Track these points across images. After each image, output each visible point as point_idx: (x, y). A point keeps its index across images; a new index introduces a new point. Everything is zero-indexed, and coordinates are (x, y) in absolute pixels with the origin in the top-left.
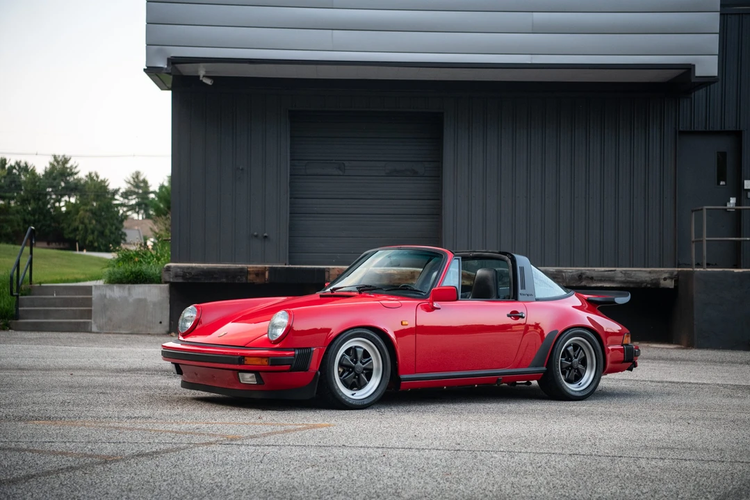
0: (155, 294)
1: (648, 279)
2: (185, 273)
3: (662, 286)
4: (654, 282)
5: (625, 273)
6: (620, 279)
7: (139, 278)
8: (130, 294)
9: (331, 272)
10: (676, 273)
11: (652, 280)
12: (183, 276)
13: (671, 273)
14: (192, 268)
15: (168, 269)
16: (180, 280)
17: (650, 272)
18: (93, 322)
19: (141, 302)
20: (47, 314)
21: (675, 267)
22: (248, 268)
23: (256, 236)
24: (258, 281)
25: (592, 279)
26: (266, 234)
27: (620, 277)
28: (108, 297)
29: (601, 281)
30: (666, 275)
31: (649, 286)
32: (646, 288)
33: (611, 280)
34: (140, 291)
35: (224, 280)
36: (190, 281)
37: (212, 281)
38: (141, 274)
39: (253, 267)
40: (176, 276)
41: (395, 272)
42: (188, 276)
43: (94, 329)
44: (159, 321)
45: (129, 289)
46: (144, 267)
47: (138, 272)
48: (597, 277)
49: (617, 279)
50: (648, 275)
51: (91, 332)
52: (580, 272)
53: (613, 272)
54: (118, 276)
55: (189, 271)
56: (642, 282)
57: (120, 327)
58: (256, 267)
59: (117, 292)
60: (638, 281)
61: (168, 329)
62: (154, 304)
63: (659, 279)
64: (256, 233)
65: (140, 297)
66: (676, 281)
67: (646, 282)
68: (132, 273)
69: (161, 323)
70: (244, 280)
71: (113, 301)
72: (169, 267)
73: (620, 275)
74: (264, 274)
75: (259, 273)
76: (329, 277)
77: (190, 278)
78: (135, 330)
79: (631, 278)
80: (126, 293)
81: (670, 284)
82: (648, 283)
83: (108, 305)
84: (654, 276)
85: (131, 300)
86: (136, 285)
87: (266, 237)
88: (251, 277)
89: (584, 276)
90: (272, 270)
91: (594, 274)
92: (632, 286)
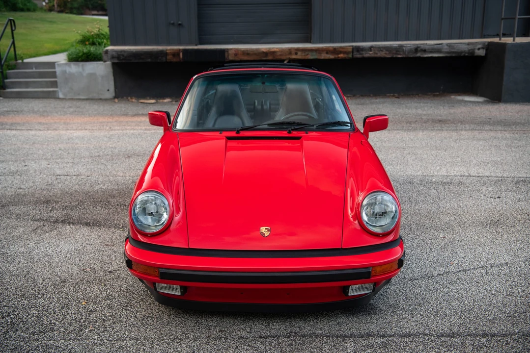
0: (101, 70)
1: (466, 50)
2: (119, 55)
3: (476, 54)
4: (471, 51)
5: (449, 45)
6: (446, 50)
7: (89, 58)
8: (83, 70)
9: (230, 52)
10: (486, 44)
11: (469, 50)
12: (118, 58)
13: (484, 43)
14: (124, 51)
15: (107, 52)
16: (116, 61)
17: (468, 44)
18: (59, 91)
19: (92, 76)
20: (27, 85)
21: (481, 37)
22: (167, 50)
23: (173, 24)
24: (175, 60)
25: (425, 51)
26: (180, 22)
27: (446, 49)
28: (68, 72)
29: (431, 52)
30: (480, 46)
31: (467, 55)
32: (464, 57)
33: (439, 51)
34: (91, 67)
35: (149, 60)
36: (123, 61)
37: (141, 61)
38: (90, 55)
39: (170, 50)
40: (113, 57)
41: (277, 50)
42: (122, 57)
43: (61, 96)
44: (107, 89)
45: (82, 66)
46: (92, 49)
47: (88, 53)
48: (429, 49)
49: (443, 50)
50: (466, 46)
51: (59, 98)
52: (416, 46)
53: (440, 46)
54: (74, 56)
55: (122, 53)
56: (461, 52)
57: (79, 94)
58: (173, 50)
59: (74, 68)
60: (459, 51)
61: (114, 94)
62: (102, 77)
63: (474, 49)
64: (172, 22)
65: (91, 71)
66: (487, 50)
67: (465, 52)
68: (84, 54)
69: (108, 90)
70: (164, 59)
71: (71, 75)
72: (107, 51)
73: (446, 47)
74: (179, 55)
75: (176, 54)
76: (228, 56)
77: (123, 59)
78: (90, 96)
79: (454, 49)
80: (80, 69)
81: (482, 53)
82: (466, 53)
83: (69, 78)
84: (471, 47)
85: (85, 74)
86: (88, 63)
87: (180, 24)
88: (169, 57)
89: (419, 49)
90: (185, 51)
91: (427, 47)
92: (454, 55)
